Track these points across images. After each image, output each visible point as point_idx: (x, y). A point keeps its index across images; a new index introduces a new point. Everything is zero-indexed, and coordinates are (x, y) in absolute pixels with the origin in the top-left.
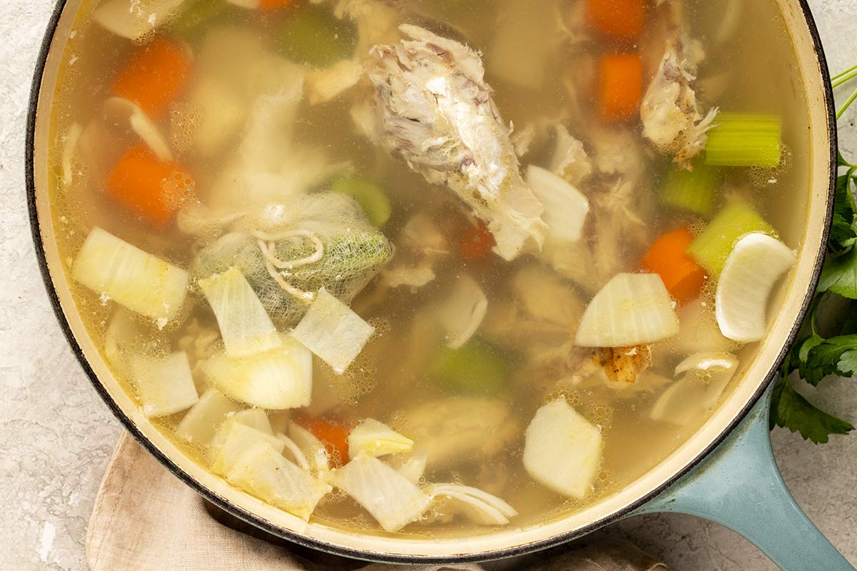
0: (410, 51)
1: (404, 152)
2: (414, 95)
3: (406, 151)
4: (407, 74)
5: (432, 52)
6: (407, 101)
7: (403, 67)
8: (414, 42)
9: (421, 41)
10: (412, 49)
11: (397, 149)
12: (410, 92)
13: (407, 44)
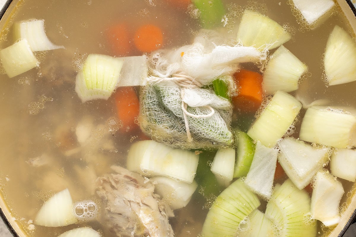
0: (116, 180)
1: (115, 230)
2: (119, 201)
3: (116, 229)
4: (115, 191)
5: (127, 179)
6: (115, 205)
7: (113, 187)
8: (118, 175)
9: (121, 174)
10: (117, 179)
11: (112, 228)
12: (117, 200)
13: (114, 176)
